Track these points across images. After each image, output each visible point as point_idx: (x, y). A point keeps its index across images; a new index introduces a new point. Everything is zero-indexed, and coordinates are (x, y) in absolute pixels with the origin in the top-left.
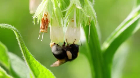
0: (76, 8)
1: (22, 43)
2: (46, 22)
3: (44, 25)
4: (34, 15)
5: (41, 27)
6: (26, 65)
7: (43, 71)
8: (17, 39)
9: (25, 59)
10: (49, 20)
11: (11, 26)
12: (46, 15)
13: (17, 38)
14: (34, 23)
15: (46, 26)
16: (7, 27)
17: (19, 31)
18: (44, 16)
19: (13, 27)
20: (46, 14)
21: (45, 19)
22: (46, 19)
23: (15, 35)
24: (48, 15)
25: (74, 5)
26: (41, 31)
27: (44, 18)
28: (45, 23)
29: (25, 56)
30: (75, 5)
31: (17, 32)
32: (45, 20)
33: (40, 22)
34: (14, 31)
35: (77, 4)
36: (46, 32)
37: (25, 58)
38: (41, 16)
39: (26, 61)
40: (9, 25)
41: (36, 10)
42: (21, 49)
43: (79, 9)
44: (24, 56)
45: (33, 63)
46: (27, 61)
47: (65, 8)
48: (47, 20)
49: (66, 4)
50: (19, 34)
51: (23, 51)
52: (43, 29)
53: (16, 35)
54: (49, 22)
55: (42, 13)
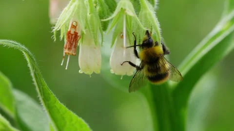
0: (126, 16)
1: (36, 73)
2: (74, 38)
3: (70, 43)
4: (55, 26)
5: (65, 46)
6: (44, 111)
7: (71, 120)
8: (29, 67)
9: (42, 101)
10: (78, 35)
11: (19, 44)
12: (74, 27)
13: (29, 65)
14: (55, 38)
15: (74, 44)
16: (14, 46)
17: (32, 53)
18: (71, 27)
19: (23, 47)
20: (74, 24)
21: (72, 32)
22: (75, 32)
23: (26, 60)
24: (77, 27)
25: (123, 10)
26: (65, 53)
27: (70, 31)
28: (72, 40)
29: (41, 95)
30: (125, 10)
31: (29, 55)
32: (72, 35)
33: (64, 37)
34: (24, 53)
35: (127, 9)
36: (74, 54)
37: (41, 99)
38: (67, 27)
39: (43, 104)
40: (17, 43)
41: (58, 17)
42: (35, 83)
43: (130, 17)
44: (39, 95)
45: (56, 107)
46: (46, 104)
47: (107, 15)
48: (76, 34)
49: (110, 8)
50: (32, 59)
51: (39, 88)
52: (69, 49)
53: (28, 59)
54: (79, 38)
55: (67, 23)
